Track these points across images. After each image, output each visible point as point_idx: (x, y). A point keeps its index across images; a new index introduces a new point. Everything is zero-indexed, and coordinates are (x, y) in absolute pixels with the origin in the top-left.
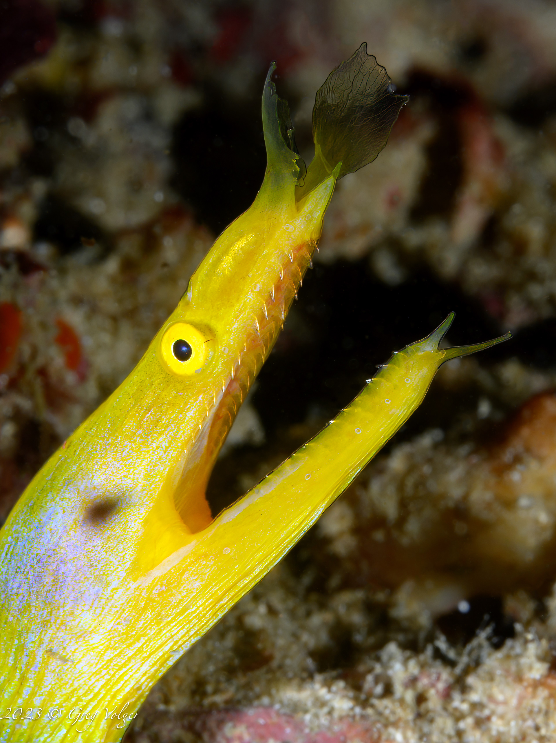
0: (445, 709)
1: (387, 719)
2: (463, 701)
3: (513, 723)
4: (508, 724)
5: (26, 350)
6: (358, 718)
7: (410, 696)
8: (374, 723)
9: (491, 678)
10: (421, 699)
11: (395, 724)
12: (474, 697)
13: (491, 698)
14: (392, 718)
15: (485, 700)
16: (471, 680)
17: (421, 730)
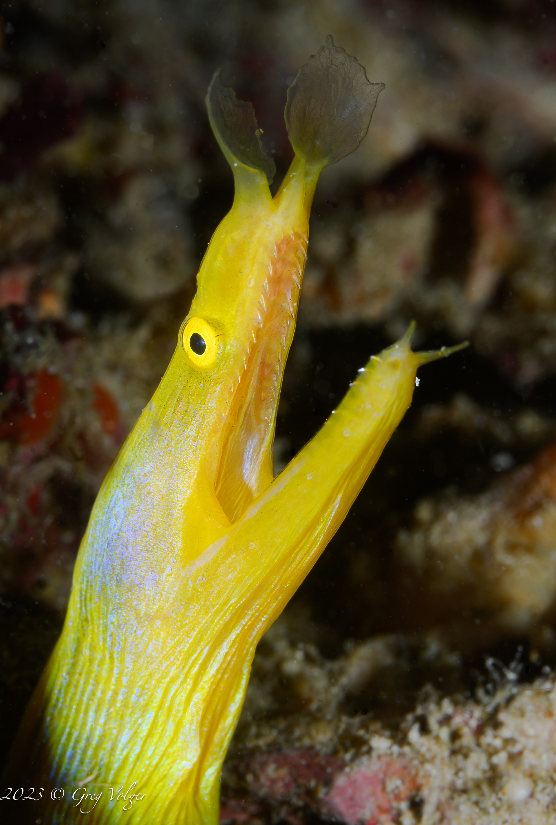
0: (479, 745)
1: (423, 756)
2: (495, 737)
3: (545, 757)
4: (540, 757)
5: (66, 414)
6: (395, 756)
7: (444, 733)
8: (411, 760)
9: (522, 714)
10: (455, 736)
11: (432, 760)
12: (506, 732)
13: (523, 733)
14: (428, 756)
15: (517, 736)
16: (502, 716)
17: (456, 765)
